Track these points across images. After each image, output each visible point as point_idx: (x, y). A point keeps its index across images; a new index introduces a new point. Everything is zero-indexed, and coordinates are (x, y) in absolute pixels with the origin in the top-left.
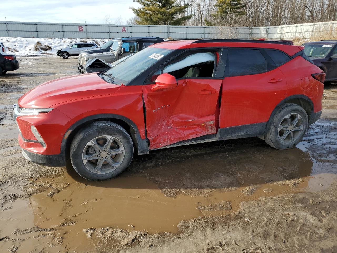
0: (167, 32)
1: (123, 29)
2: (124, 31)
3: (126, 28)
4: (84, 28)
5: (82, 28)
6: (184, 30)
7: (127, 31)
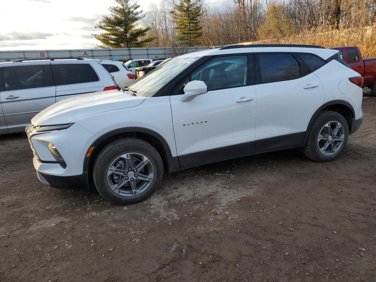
0: (128, 54)
1: (85, 53)
2: (86, 55)
3: (88, 53)
4: (46, 54)
5: (44, 54)
6: (145, 52)
7: (88, 55)
